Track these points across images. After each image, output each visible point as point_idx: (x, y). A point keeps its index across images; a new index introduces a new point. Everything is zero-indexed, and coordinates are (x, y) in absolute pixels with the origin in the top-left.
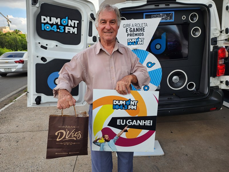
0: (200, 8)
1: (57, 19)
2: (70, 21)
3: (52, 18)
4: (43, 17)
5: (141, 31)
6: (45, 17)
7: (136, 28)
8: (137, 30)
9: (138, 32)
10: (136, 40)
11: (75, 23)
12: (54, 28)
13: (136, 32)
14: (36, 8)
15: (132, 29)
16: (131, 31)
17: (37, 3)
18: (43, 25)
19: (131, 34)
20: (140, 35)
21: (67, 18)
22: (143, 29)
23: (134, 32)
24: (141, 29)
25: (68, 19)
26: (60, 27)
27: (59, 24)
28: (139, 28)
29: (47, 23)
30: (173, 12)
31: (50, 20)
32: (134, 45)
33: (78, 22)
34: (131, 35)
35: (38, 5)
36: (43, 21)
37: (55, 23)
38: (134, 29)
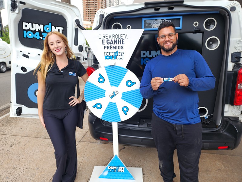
0: (218, 12)
1: (39, 25)
2: (53, 27)
3: (34, 24)
4: (24, 24)
5: (121, 44)
6: (27, 24)
7: (115, 40)
8: (116, 42)
9: (117, 44)
10: (115, 54)
11: (59, 30)
12: (37, 36)
13: (115, 44)
14: (15, 14)
15: (109, 40)
16: (108, 43)
17: (16, 9)
18: (25, 32)
19: (109, 46)
20: (119, 48)
21: (50, 24)
22: (122, 42)
23: (112, 44)
24: (120, 41)
25: (52, 25)
26: (43, 34)
27: (42, 30)
28: (118, 39)
29: (29, 30)
30: (181, 18)
31: (33, 27)
32: (112, 59)
33: (62, 29)
34: (108, 48)
35: (17, 11)
36: (24, 28)
37: (37, 30)
38: (112, 40)
